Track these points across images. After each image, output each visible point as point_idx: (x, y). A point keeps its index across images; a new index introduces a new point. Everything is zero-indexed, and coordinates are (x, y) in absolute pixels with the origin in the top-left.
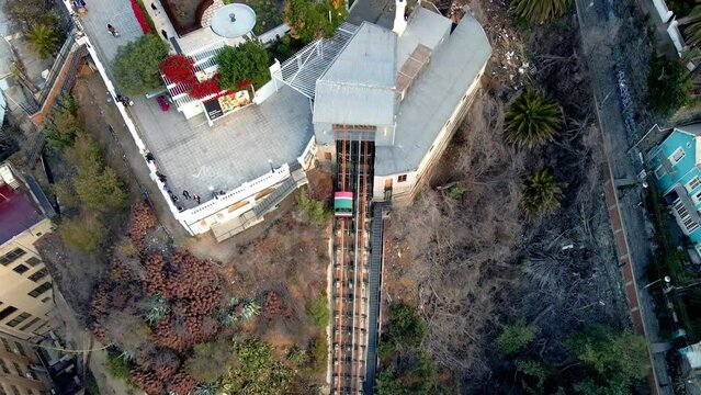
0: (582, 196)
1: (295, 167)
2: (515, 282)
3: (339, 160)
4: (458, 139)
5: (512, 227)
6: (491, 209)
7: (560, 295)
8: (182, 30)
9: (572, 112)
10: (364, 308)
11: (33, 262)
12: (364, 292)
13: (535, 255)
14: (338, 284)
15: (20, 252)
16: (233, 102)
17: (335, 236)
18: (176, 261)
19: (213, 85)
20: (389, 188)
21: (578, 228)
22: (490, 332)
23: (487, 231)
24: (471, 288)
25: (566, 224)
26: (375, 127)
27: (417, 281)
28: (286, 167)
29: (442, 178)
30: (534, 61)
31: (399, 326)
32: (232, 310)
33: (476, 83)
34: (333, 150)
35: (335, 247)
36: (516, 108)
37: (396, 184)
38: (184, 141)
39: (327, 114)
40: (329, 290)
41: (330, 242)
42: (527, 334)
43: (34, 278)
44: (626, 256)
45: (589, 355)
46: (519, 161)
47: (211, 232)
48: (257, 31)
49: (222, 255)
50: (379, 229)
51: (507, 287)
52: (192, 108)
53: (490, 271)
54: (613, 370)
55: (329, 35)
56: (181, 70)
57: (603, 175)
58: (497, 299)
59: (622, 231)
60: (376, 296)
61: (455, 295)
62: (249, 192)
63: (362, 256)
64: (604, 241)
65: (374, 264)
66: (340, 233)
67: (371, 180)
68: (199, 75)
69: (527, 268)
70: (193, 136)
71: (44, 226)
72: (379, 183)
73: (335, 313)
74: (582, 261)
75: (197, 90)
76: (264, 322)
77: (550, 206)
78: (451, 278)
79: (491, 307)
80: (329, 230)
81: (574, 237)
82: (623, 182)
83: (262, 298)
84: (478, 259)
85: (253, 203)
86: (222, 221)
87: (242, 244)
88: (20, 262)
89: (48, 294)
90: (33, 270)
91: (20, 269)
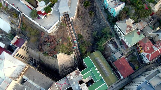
0: (97, 12)
1: (60, 20)
2: (92, 27)
3: (64, 18)
4: (78, 10)
5: (89, 20)
6: (86, 18)
7: (99, 26)
8: (36, 8)
9: (92, 2)
10: (74, 36)
11: (26, 48)
12: (74, 34)
13: (94, 23)
14: (70, 34)
15: (24, 47)
16: (48, 15)
17: (67, 28)
19: (45, 13)
20: (72, 19)
21: (98, 17)
22: (91, 34)
23: (86, 21)
24: (87, 29)
25: (96, 17)
26: (68, 12)
27: (80, 30)
28: (59, 20)
29: (78, 16)
31: (80, 37)
32: (58, 41)
33: (78, 2)
34: (63, 17)
35: (68, 30)
36: (84, 4)
37: (73, 18)
38: (44, 22)
40: (69, 35)
41: (67, 29)
42: (96, 33)
43: (26, 51)
44: (104, 18)
45: (103, 31)
46: (87, 11)
47: (52, 32)
48: (46, 4)
50: (73, 25)
51: (92, 28)
52: (43, 17)
53: (89, 26)
54: (107, 32)
55: (57, 2)
57: (98, 9)
58: (91, 30)
59: (103, 15)
60: (75, 34)
61: (85, 31)
62: (55, 25)
64: (102, 17)
65: (73, 30)
66: (68, 27)
67: (69, 19)
68: (42, 13)
69: (93, 25)
70: (45, 21)
71: (26, 42)
72: (70, 19)
73: (71, 38)
74: (100, 21)
75: (43, 14)
76: (63, 41)
77: (93, 15)
78: (84, 29)
79: (90, 31)
80: (66, 27)
81: (98, 18)
82: (101, 9)
83: (61, 38)
84: (87, 25)
85: (56, 27)
86: (53, 30)
87: (57, 32)
88: (24, 48)
89: (28, 53)
90: (26, 50)
91: (24, 50)
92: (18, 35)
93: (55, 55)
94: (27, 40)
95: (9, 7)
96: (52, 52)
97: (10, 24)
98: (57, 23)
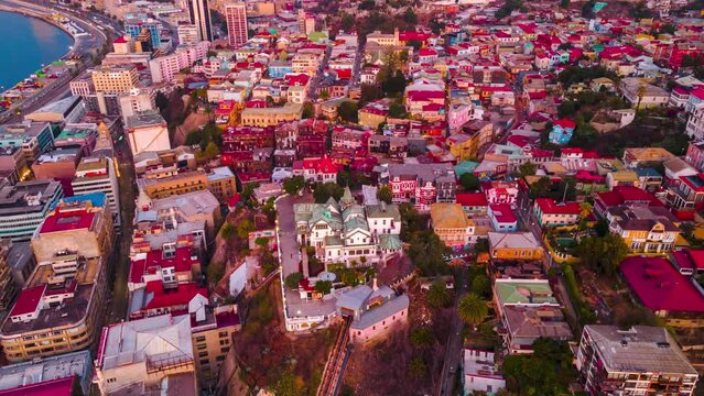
1: (326, 318)
3: (342, 324)
8: (311, 276)
10: (334, 384)
11: (227, 341)
12: (336, 377)
14: (328, 371)
15: (226, 334)
16: (316, 296)
17: (333, 352)
18: (283, 334)
19: (312, 289)
20: (354, 336)
21: (432, 388)
26: (354, 312)
28: (323, 317)
30: (432, 320)
35: (331, 356)
37: (357, 334)
39: (340, 304)
40: (324, 372)
41: (330, 353)
43: (222, 350)
47: (293, 332)
48: (334, 281)
49: (294, 338)
50: (349, 354)
52: (304, 295)
56: (305, 284)
60: (340, 381)
62: (310, 321)
63: (341, 362)
65: (343, 367)
68: (309, 286)
71: (238, 327)
72: (352, 331)
73: (323, 383)
75: (307, 289)
76: (297, 369)
80: (331, 348)
81: (429, 391)
83: (300, 359)
85: (309, 326)
86: (298, 329)
87: (301, 337)
88: (223, 339)
89: (220, 362)
90: (225, 346)
91: (222, 343)
92: (239, 308)
93: (257, 388)
94: (243, 326)
95: (274, 254)
96: (258, 375)
97: (248, 281)
98: (318, 319)
